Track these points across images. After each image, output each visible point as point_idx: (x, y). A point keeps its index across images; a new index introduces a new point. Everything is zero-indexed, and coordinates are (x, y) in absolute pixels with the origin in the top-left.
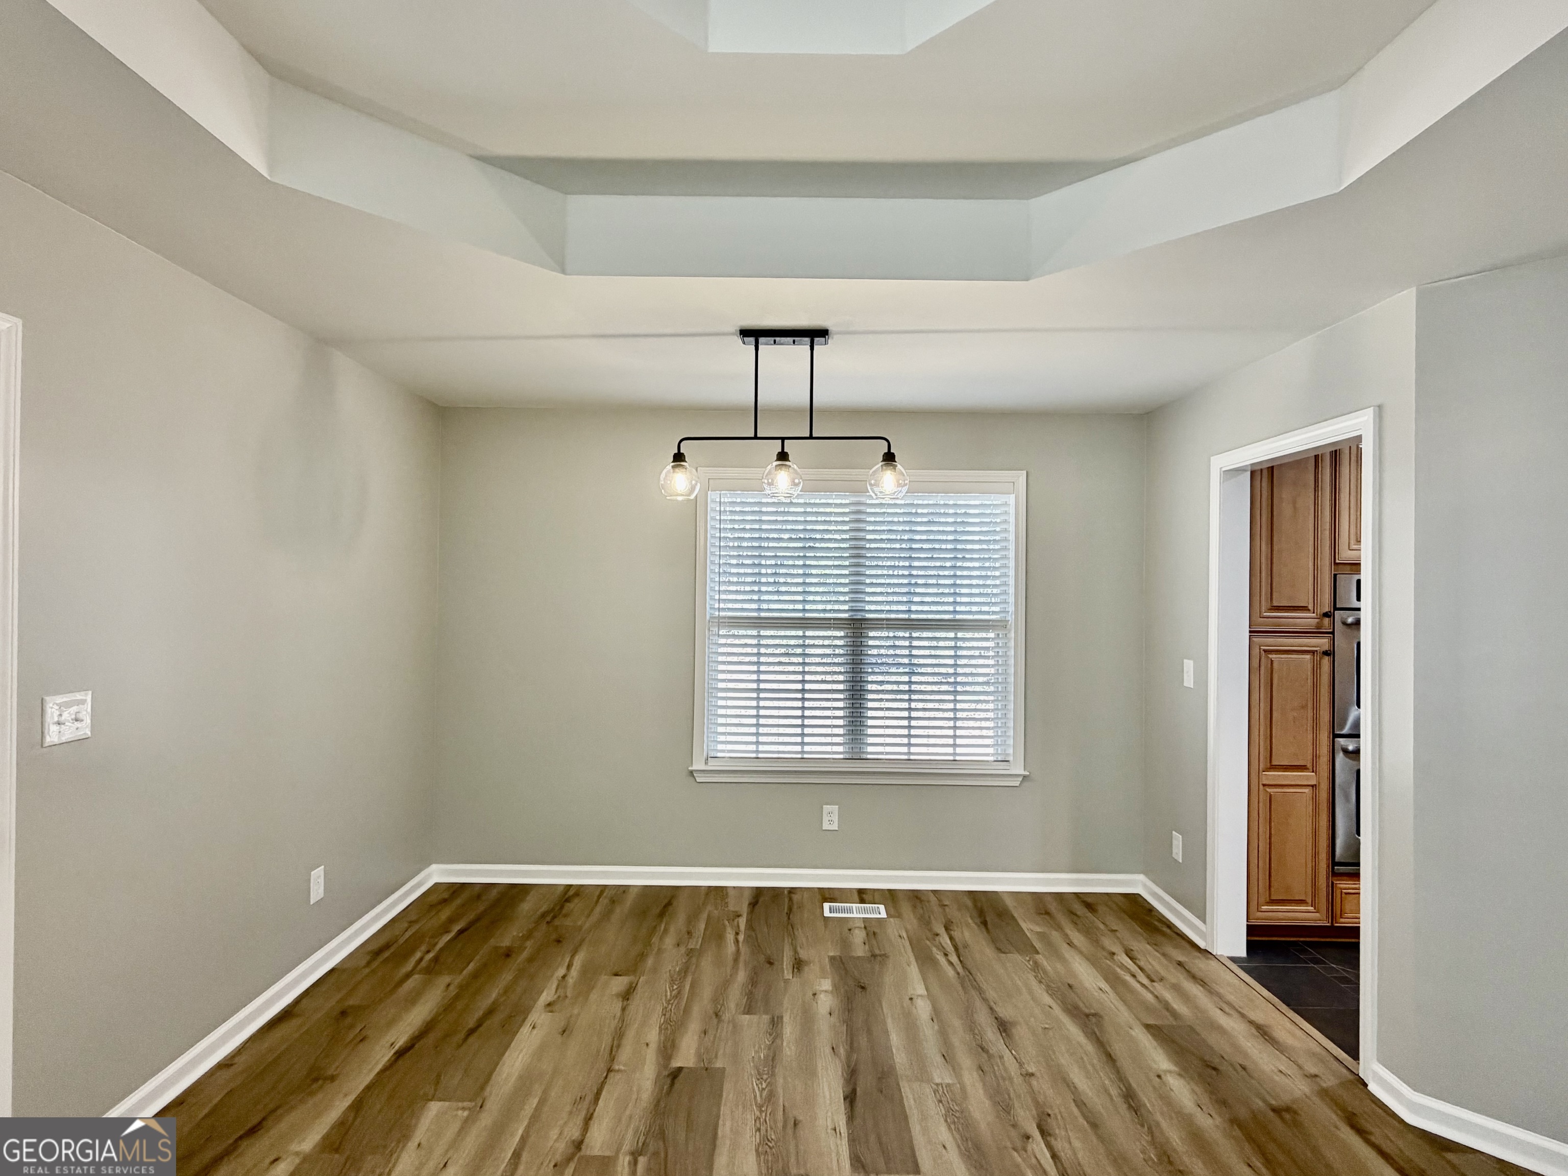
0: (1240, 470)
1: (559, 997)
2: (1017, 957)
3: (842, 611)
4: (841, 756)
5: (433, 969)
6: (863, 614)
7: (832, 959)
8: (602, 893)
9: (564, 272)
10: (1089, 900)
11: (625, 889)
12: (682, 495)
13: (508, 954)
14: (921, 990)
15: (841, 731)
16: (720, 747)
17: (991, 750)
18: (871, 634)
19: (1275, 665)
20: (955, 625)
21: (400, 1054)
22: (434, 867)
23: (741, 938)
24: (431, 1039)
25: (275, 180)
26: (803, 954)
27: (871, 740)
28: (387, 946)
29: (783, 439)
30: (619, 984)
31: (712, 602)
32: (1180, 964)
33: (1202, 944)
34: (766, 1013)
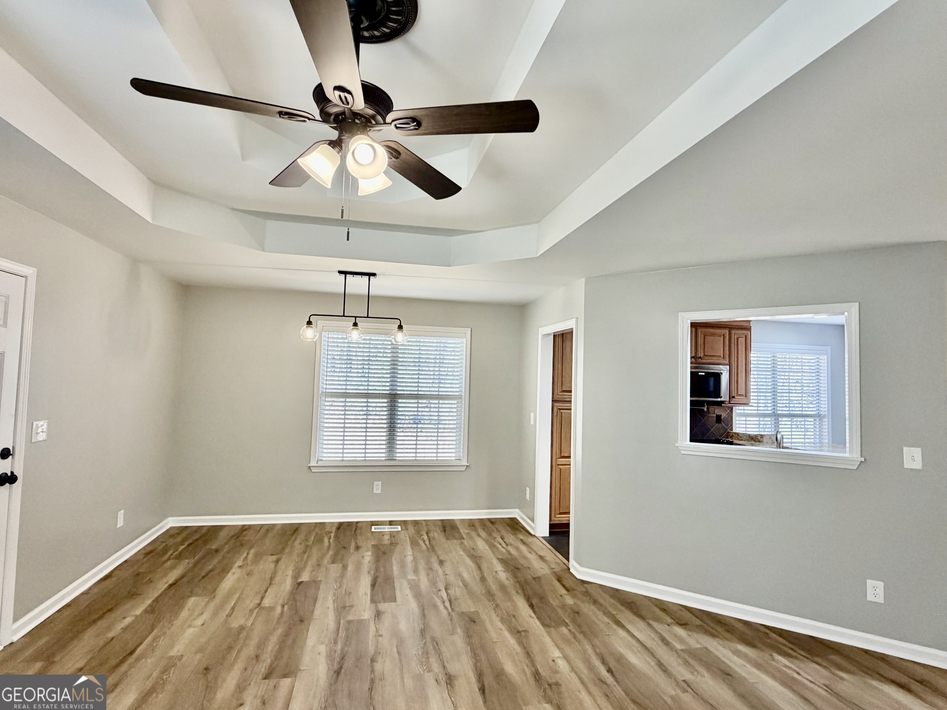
0: (548, 335)
1: (244, 564)
2: (455, 541)
3: (386, 389)
4: (384, 459)
5: (179, 557)
6: (396, 391)
7: (373, 546)
8: (261, 528)
9: (263, 250)
10: (493, 520)
11: (274, 525)
12: (310, 339)
13: (217, 551)
14: (410, 553)
15: (384, 447)
16: (324, 455)
17: (454, 455)
18: (400, 401)
19: (563, 415)
20: (439, 397)
21: (171, 586)
22: (170, 519)
23: (331, 540)
24: (185, 580)
25: (155, 223)
26: (359, 544)
27: (398, 451)
28: (151, 552)
29: (356, 317)
30: (274, 558)
31: (323, 385)
32: (521, 540)
33: (532, 533)
34: (341, 563)
